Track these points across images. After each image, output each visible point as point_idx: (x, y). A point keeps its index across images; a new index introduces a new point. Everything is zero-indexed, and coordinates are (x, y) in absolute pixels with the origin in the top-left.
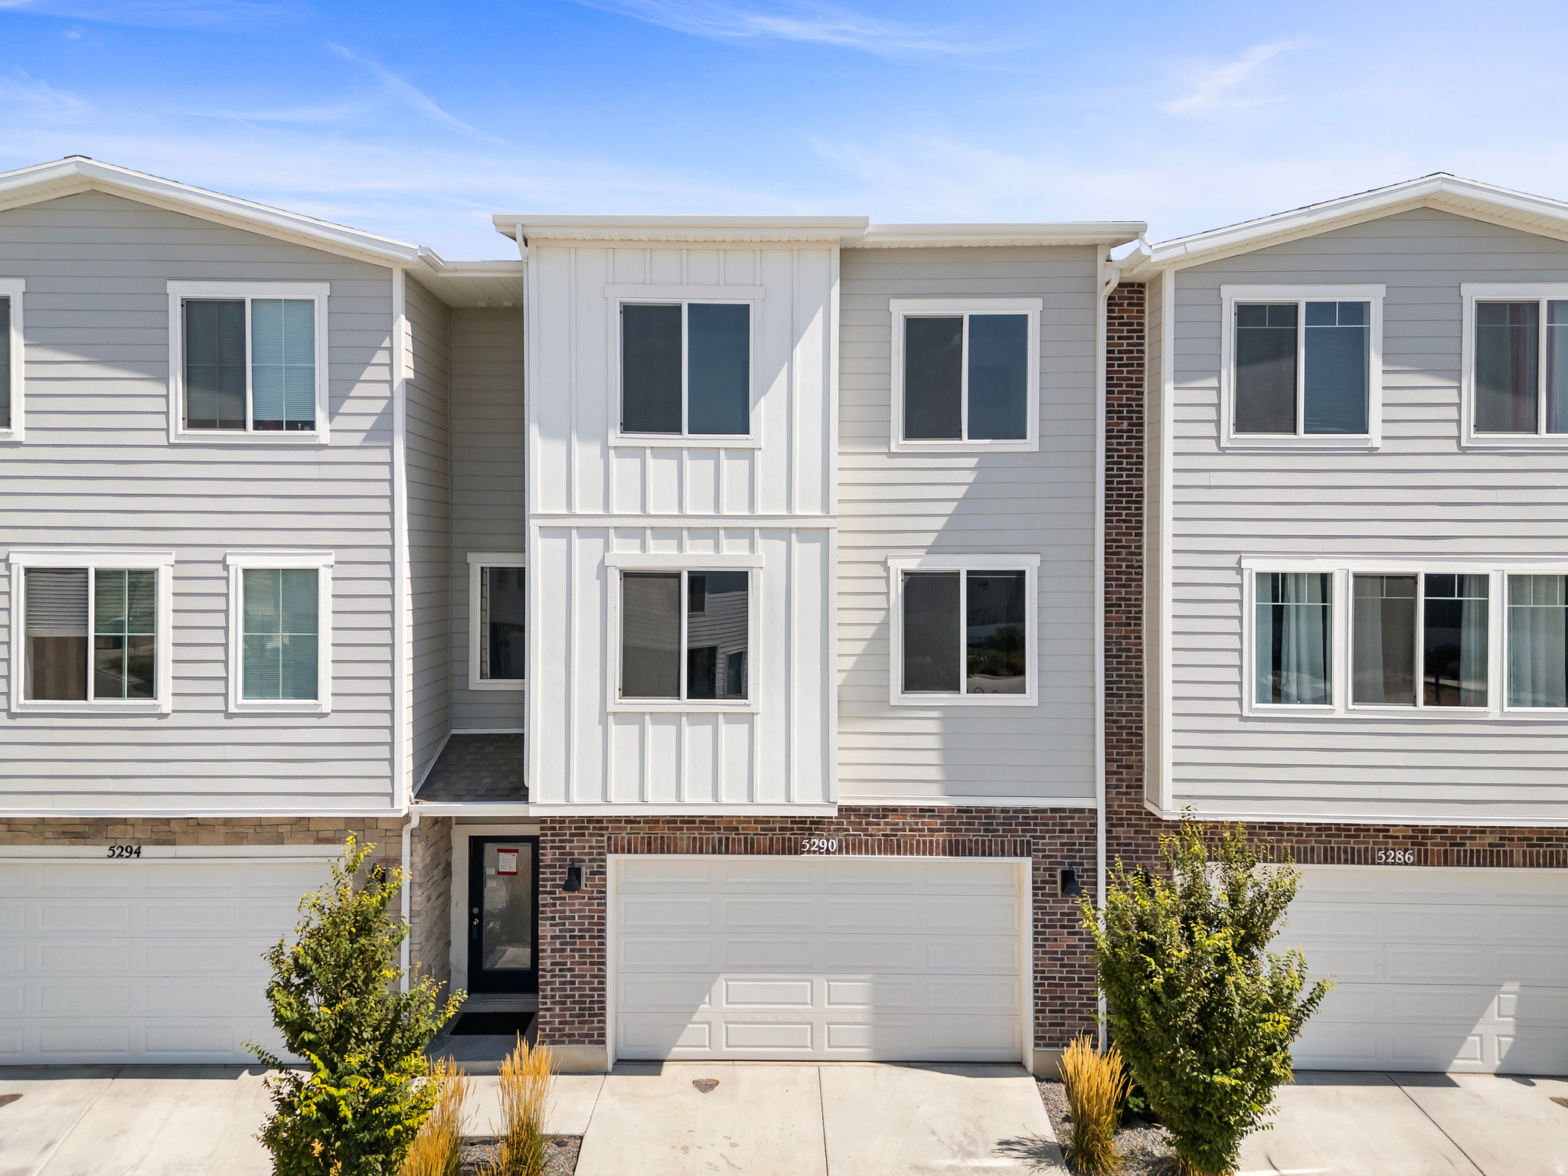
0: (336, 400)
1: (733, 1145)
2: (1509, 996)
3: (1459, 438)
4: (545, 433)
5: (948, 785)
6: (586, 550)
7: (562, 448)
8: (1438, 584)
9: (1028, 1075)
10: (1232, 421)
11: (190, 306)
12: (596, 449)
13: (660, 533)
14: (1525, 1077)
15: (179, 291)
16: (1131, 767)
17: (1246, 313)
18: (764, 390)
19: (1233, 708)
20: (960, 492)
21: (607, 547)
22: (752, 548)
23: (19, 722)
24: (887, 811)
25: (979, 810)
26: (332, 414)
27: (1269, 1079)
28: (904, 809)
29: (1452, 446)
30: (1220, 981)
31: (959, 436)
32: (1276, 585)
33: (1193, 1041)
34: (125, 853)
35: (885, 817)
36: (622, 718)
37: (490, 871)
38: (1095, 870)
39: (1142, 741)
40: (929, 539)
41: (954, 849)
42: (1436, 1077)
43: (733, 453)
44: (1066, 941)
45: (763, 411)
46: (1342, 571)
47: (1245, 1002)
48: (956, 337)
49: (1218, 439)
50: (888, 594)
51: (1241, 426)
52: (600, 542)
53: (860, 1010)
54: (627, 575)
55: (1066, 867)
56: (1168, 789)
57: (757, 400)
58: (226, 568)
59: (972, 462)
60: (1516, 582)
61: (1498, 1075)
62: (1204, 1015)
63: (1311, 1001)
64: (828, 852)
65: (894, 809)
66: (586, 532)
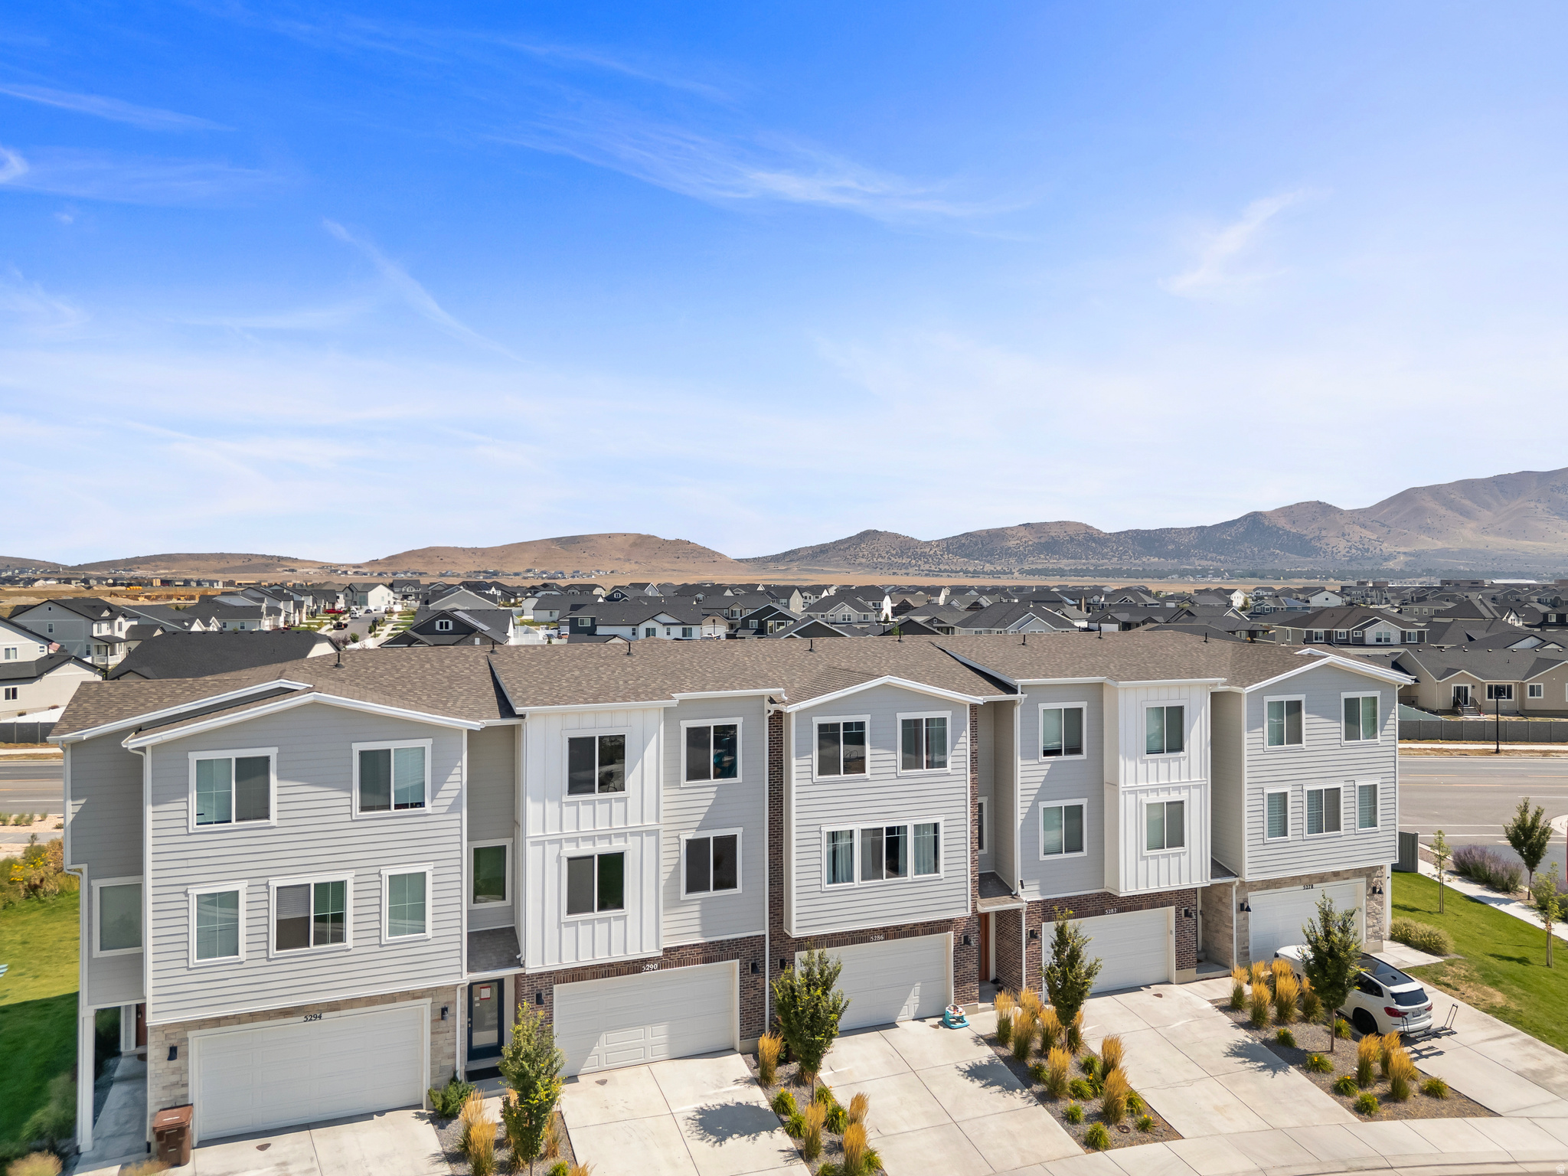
0: (435, 791)
1: (626, 1102)
2: (917, 988)
3: (896, 773)
4: (534, 800)
5: (703, 933)
6: (552, 850)
7: (541, 806)
8: (890, 830)
9: (737, 1053)
10: (817, 771)
11: (362, 754)
12: (556, 804)
13: (585, 839)
14: (922, 1019)
15: (357, 747)
16: (778, 915)
17: (822, 727)
18: (631, 772)
19: (818, 888)
20: (710, 803)
21: (561, 847)
22: (626, 841)
23: (273, 962)
24: (679, 947)
25: (718, 942)
26: (433, 798)
27: (832, 1036)
28: (686, 946)
29: (894, 776)
30: (817, 1005)
31: (709, 778)
32: (834, 836)
33: (807, 1027)
34: (313, 1018)
35: (678, 950)
36: (568, 924)
37: (476, 999)
38: (764, 961)
39: (783, 903)
40: (697, 825)
41: (707, 960)
42: (892, 1025)
43: (618, 800)
44: (753, 992)
45: (631, 780)
46: (857, 828)
47: (824, 1011)
48: (708, 735)
49: (812, 779)
50: (679, 851)
51: (820, 773)
52: (558, 846)
53: (664, 1038)
54: (570, 859)
55: (753, 962)
56: (794, 924)
57: (628, 776)
58: (380, 876)
59: (715, 789)
60: (917, 827)
61: (913, 1020)
62: (812, 1018)
63: (845, 1007)
64: (653, 970)
65: (682, 947)
66: (551, 842)
